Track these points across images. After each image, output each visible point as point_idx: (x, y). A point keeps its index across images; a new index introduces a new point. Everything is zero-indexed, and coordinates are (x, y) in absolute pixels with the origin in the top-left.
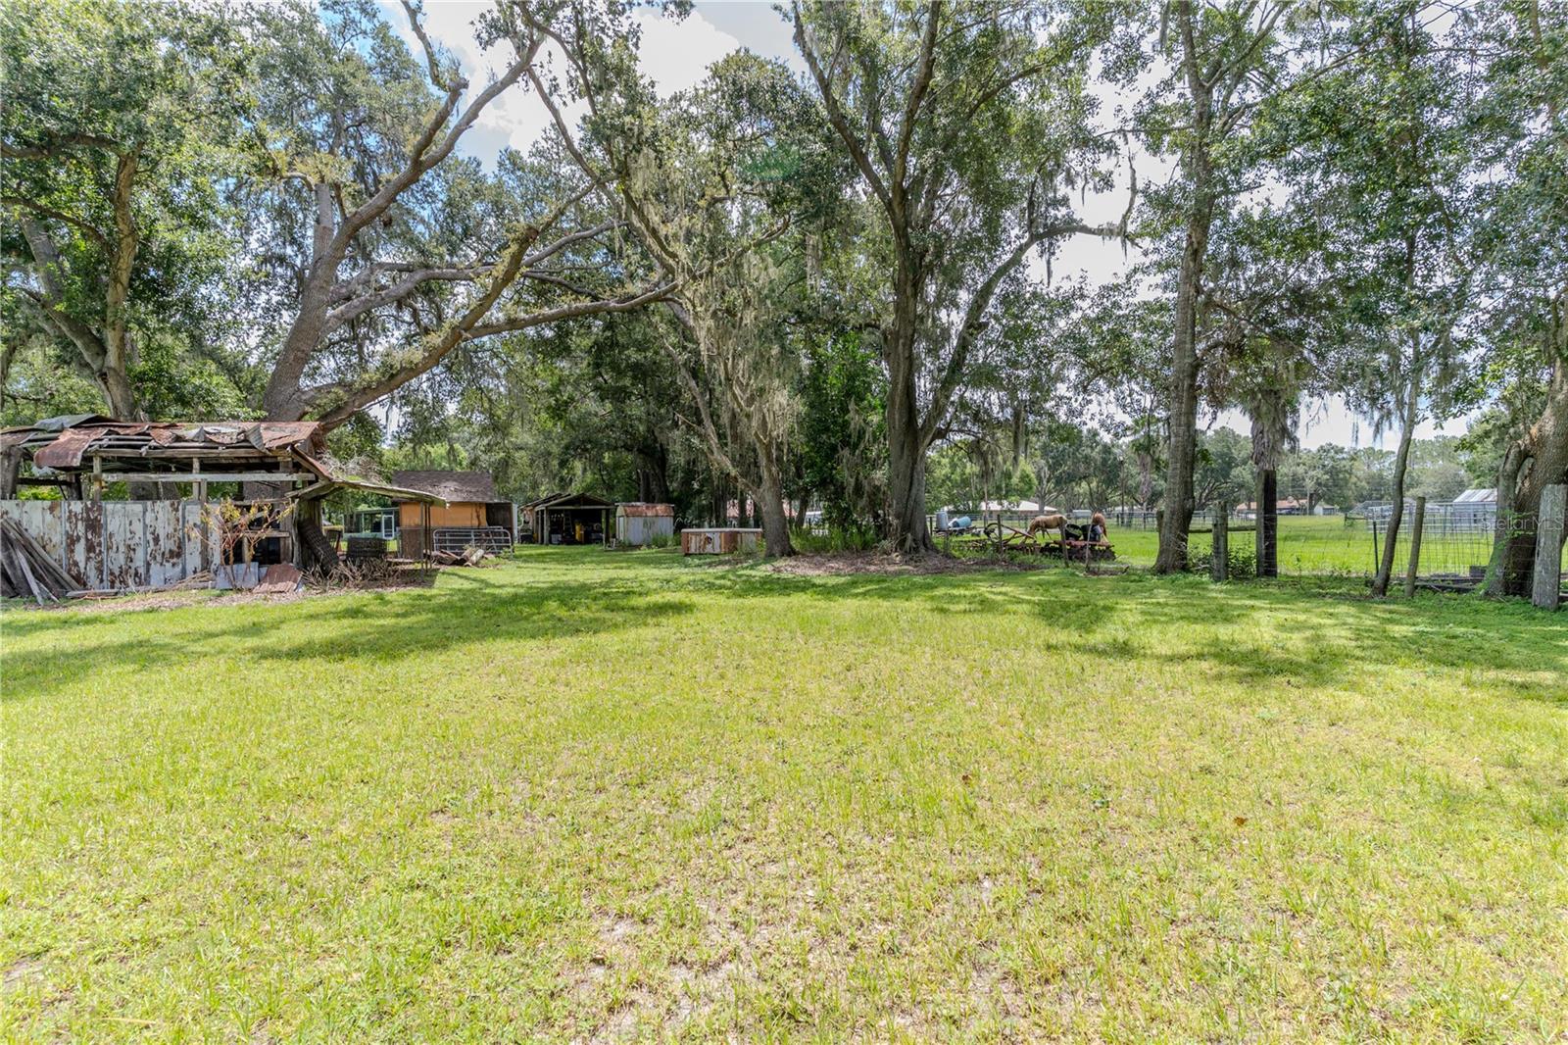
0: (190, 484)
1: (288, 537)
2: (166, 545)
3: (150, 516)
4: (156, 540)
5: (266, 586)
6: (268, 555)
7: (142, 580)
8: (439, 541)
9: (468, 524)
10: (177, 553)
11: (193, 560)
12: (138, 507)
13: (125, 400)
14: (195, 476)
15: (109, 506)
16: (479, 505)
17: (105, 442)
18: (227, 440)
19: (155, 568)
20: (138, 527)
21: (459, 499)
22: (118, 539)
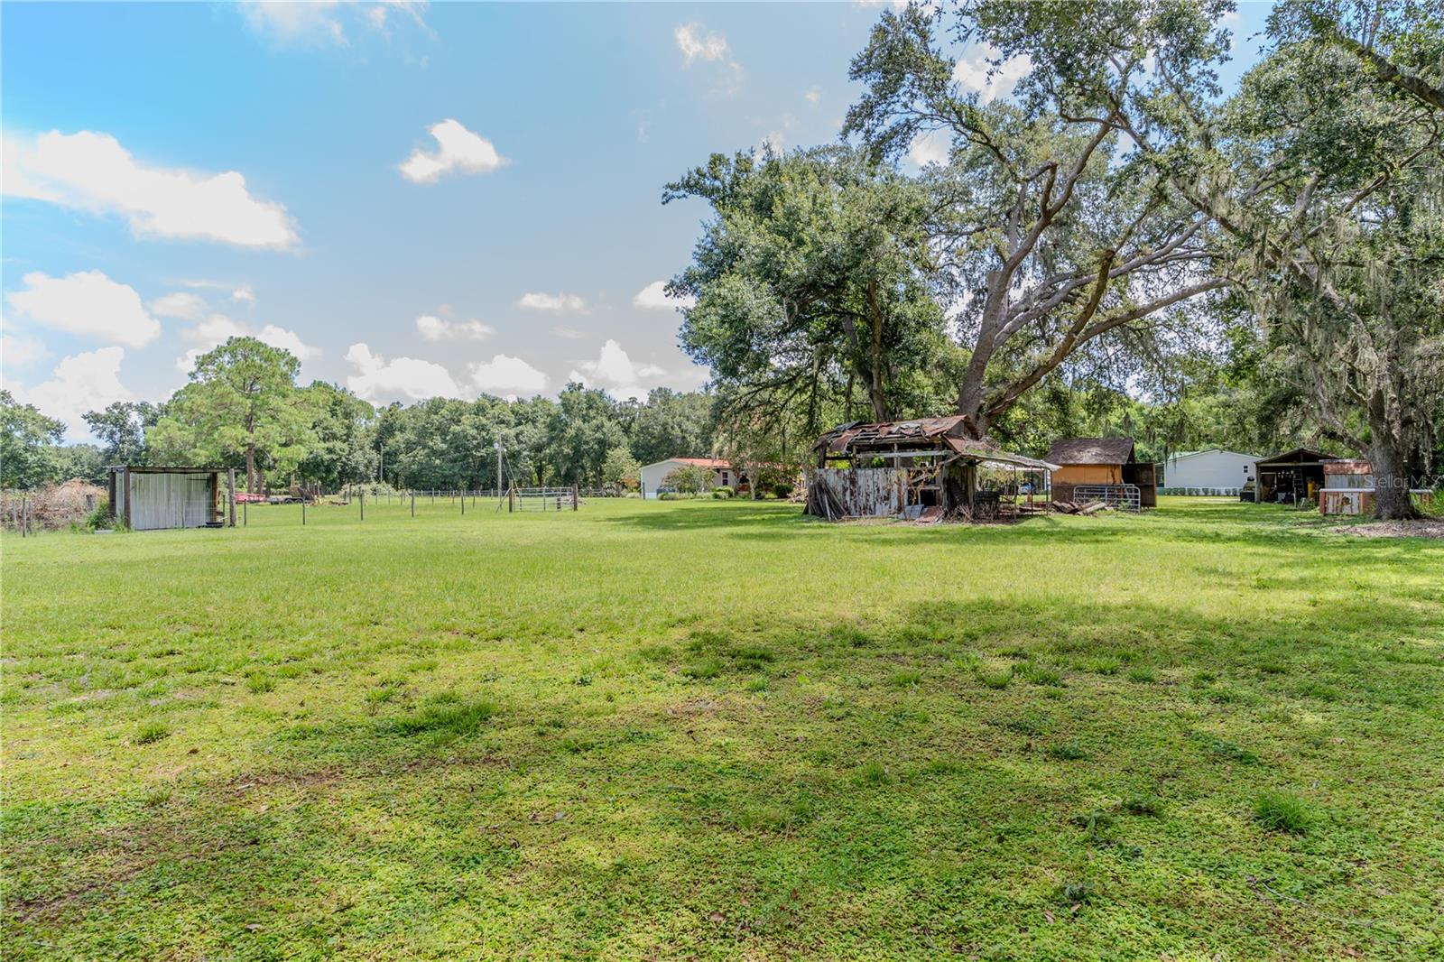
0: (892, 459)
1: (939, 488)
2: (882, 493)
3: (875, 476)
4: (878, 490)
5: (923, 519)
6: (929, 500)
7: (873, 512)
8: (1078, 495)
9: (1104, 482)
10: (887, 498)
11: (894, 503)
12: (870, 472)
13: (882, 408)
14: (895, 454)
15: (859, 472)
16: (1115, 466)
17: (859, 437)
18: (910, 432)
19: (878, 505)
20: (871, 483)
21: (1096, 462)
22: (862, 489)
